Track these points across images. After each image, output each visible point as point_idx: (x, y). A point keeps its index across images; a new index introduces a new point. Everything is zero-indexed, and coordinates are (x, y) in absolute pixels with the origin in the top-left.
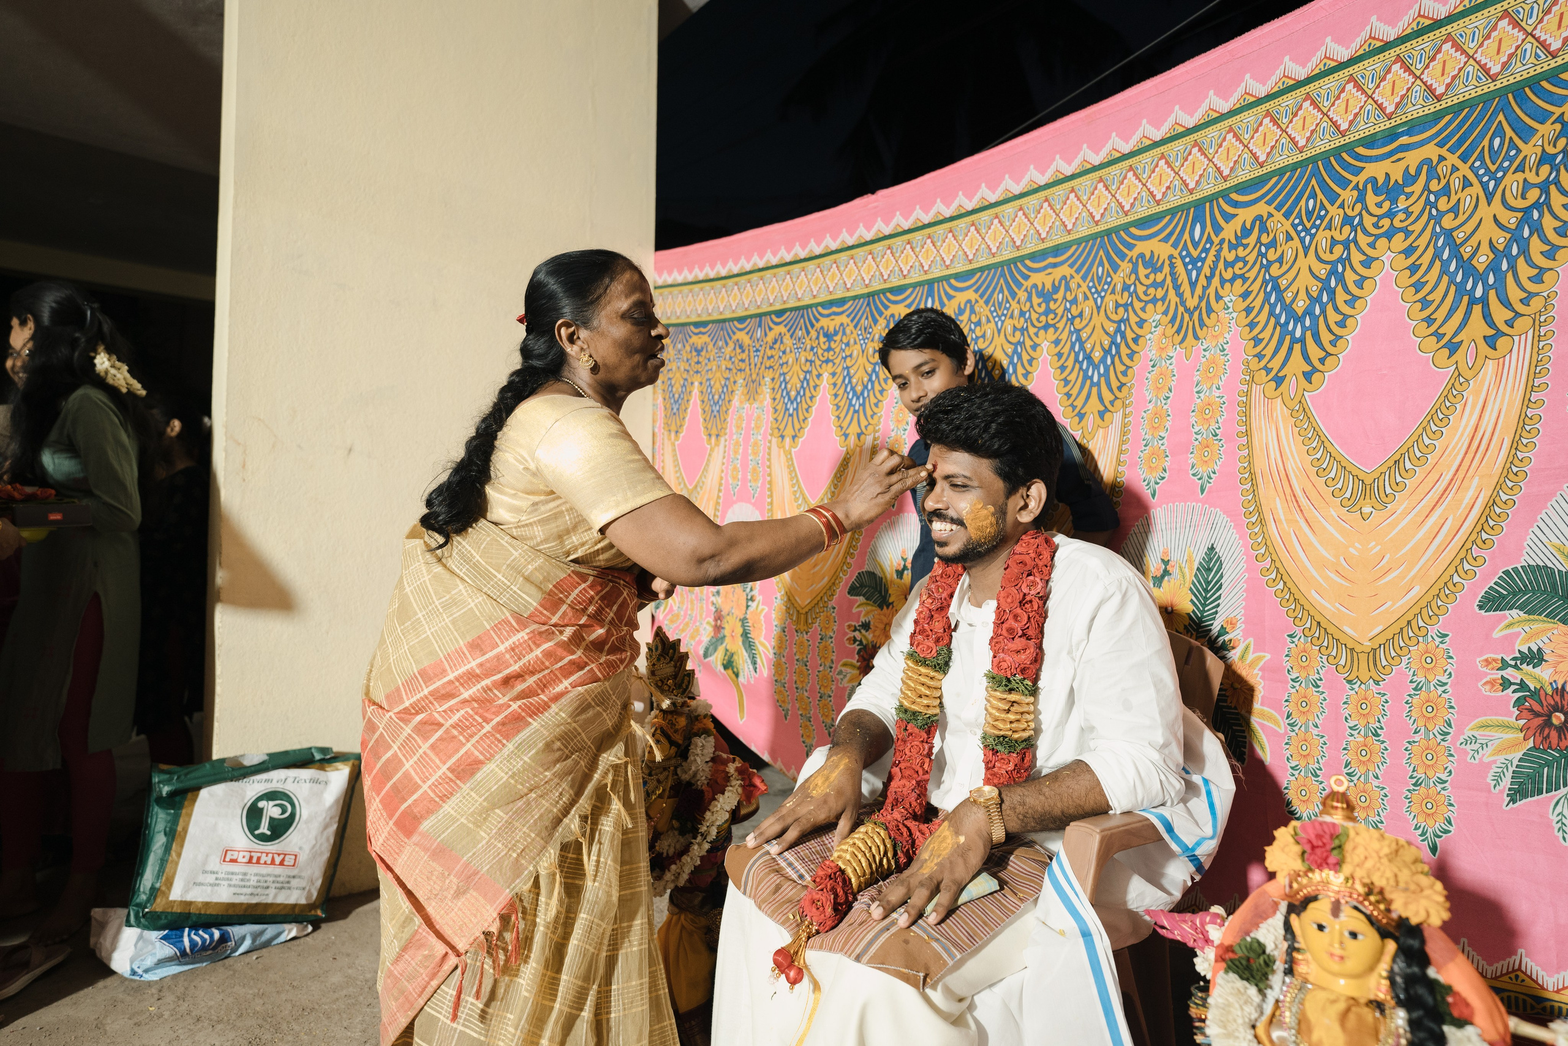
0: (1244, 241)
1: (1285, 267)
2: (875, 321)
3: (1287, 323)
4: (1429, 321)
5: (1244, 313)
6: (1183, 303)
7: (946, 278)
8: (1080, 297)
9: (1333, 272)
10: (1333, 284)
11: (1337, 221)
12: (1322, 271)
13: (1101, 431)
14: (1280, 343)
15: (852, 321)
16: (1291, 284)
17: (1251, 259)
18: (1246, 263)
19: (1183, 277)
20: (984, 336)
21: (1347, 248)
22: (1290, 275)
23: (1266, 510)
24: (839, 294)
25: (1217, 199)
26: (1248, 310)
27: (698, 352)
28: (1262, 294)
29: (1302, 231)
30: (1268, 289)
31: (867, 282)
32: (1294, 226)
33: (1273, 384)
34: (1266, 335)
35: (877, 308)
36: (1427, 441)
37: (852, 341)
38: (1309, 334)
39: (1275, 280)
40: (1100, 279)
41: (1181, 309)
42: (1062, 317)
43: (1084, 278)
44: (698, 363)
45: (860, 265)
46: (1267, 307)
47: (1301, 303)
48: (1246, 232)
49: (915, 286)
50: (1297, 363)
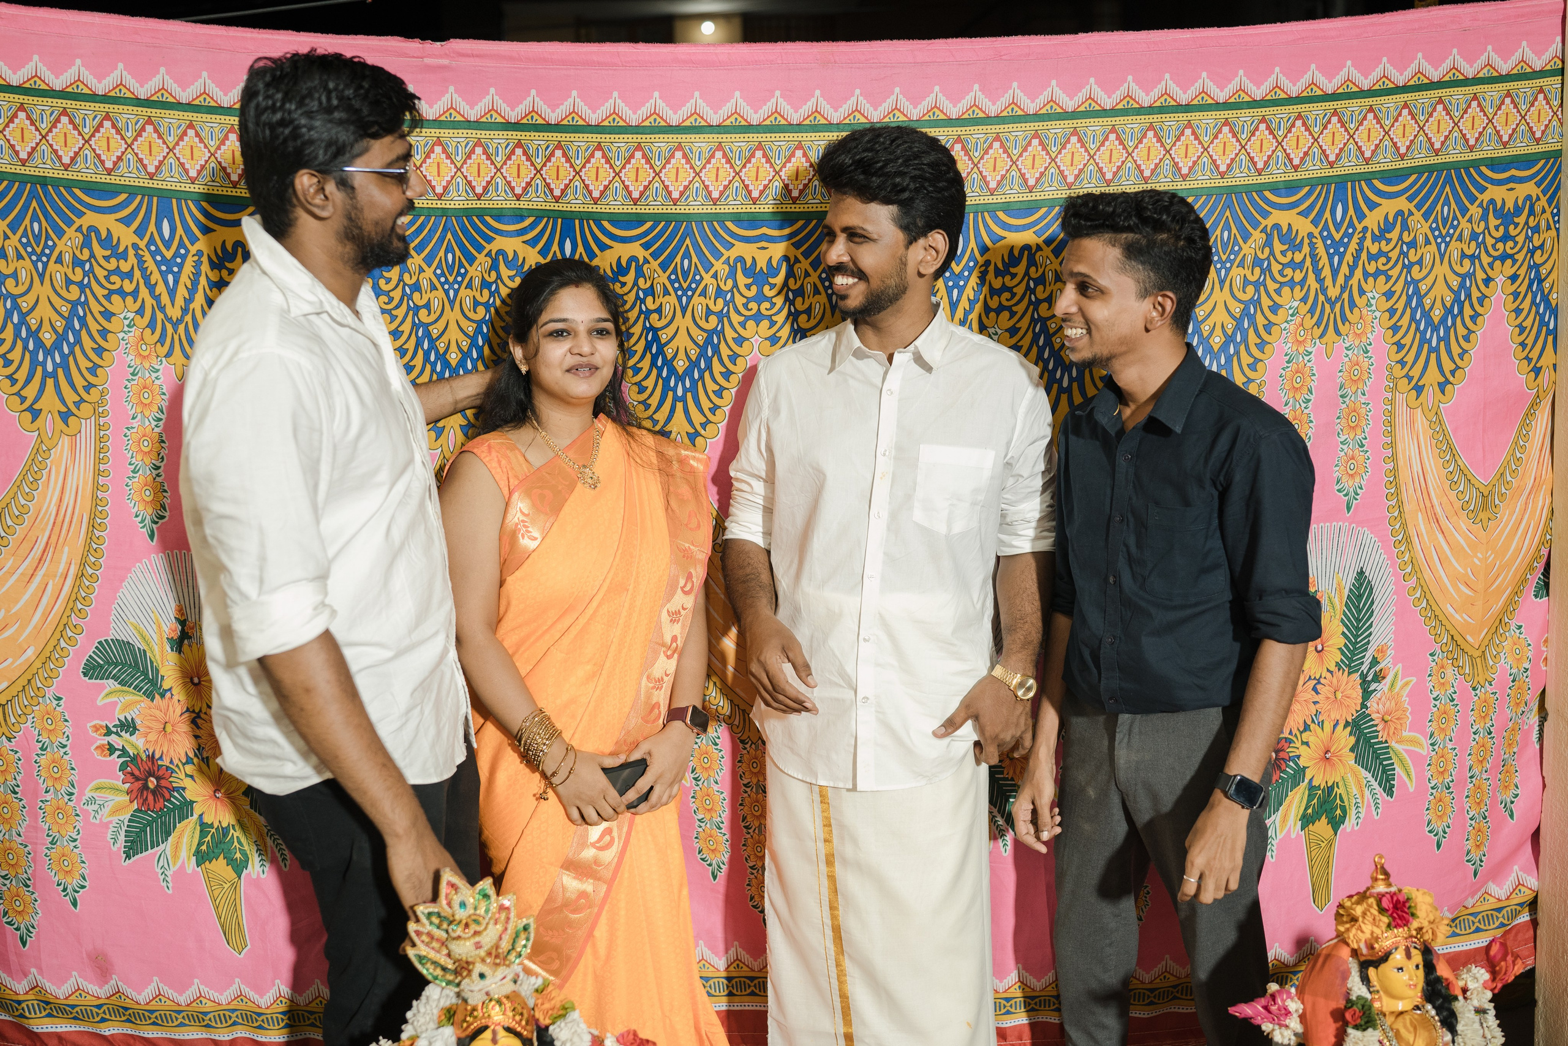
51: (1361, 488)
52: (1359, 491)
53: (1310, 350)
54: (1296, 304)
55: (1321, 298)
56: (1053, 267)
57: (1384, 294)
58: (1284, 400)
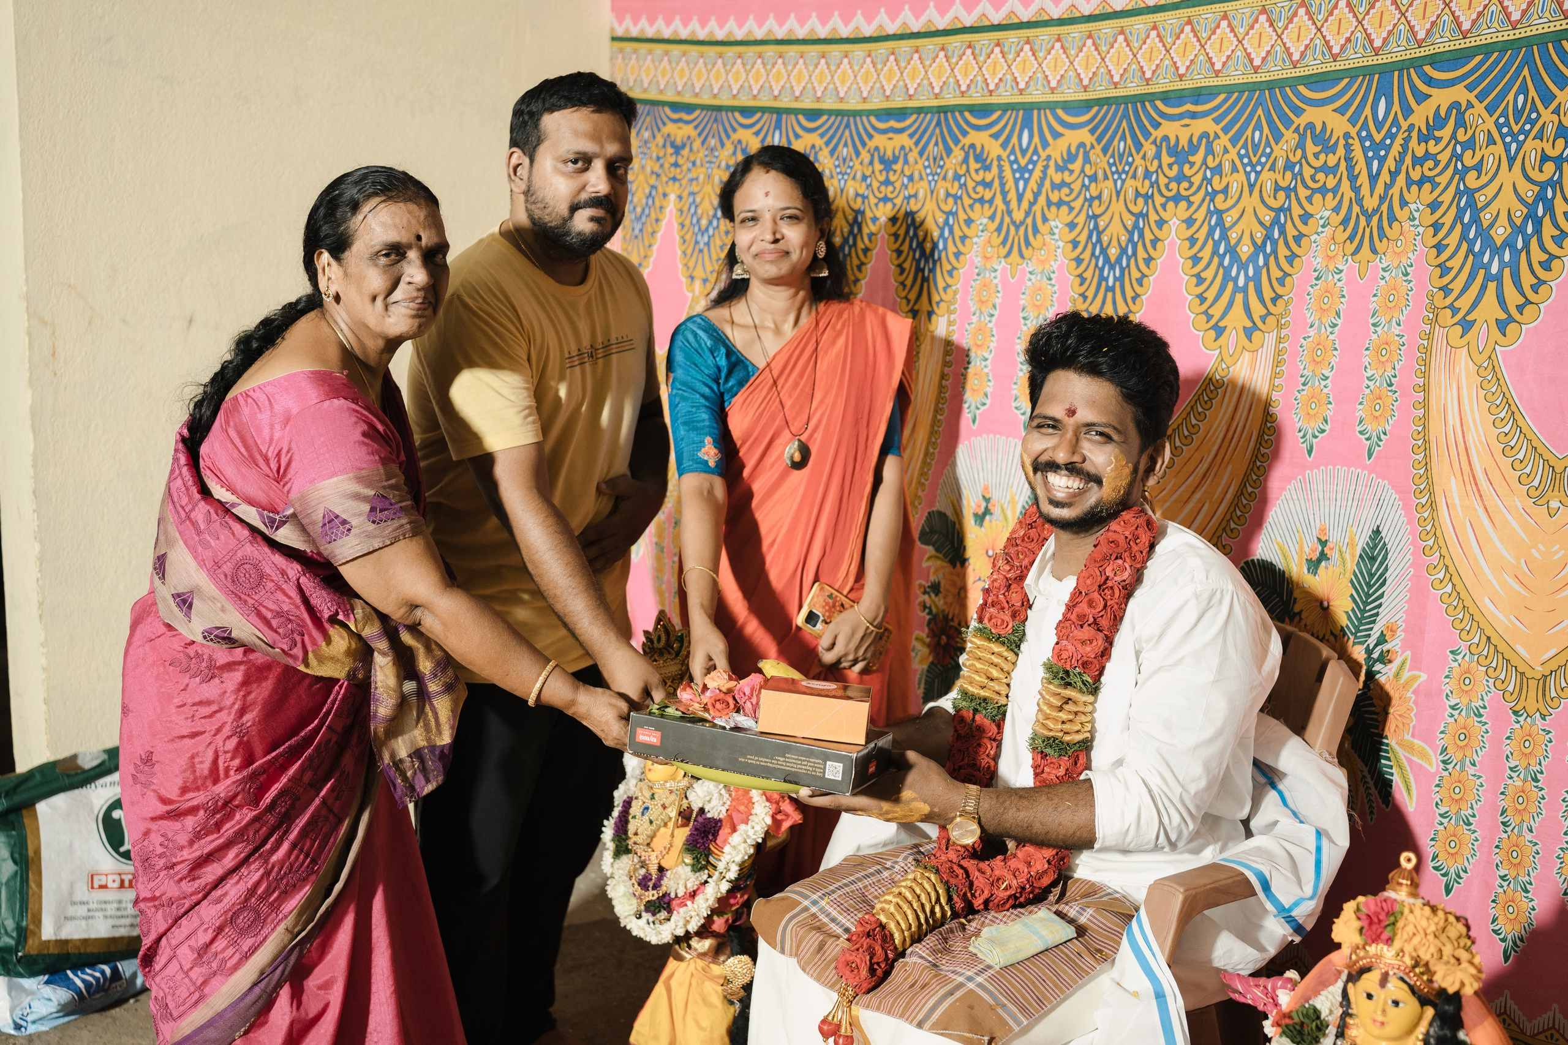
0: (1437, 134)
1: (1484, 179)
2: (949, 151)
3: (1482, 252)
5: (1431, 230)
6: (1360, 201)
7: (1052, 106)
8: (1227, 166)
9: (1541, 197)
10: (1540, 212)
11: (1550, 130)
12: (1529, 192)
13: (1247, 355)
14: (1472, 277)
15: (917, 144)
16: (1489, 204)
17: (1443, 159)
18: (1437, 163)
19: (1361, 166)
20: (1099, 197)
21: (1558, 168)
22: (1490, 192)
23: (1438, 489)
24: (898, 102)
25: (1408, 69)
26: (1436, 227)
27: (678, 149)
28: (1453, 210)
29: (1507, 135)
30: (1462, 204)
31: (937, 90)
32: (1499, 127)
33: (1459, 330)
34: (1455, 263)
35: (950, 130)
37: (916, 175)
38: (1507, 271)
39: (1471, 193)
40: (1256, 147)
41: (1356, 209)
44: (676, 165)
45: (927, 63)
47: (1501, 231)
48: (1440, 121)
49: (1006, 108)
50: (1489, 308)
56: (1485, 127)
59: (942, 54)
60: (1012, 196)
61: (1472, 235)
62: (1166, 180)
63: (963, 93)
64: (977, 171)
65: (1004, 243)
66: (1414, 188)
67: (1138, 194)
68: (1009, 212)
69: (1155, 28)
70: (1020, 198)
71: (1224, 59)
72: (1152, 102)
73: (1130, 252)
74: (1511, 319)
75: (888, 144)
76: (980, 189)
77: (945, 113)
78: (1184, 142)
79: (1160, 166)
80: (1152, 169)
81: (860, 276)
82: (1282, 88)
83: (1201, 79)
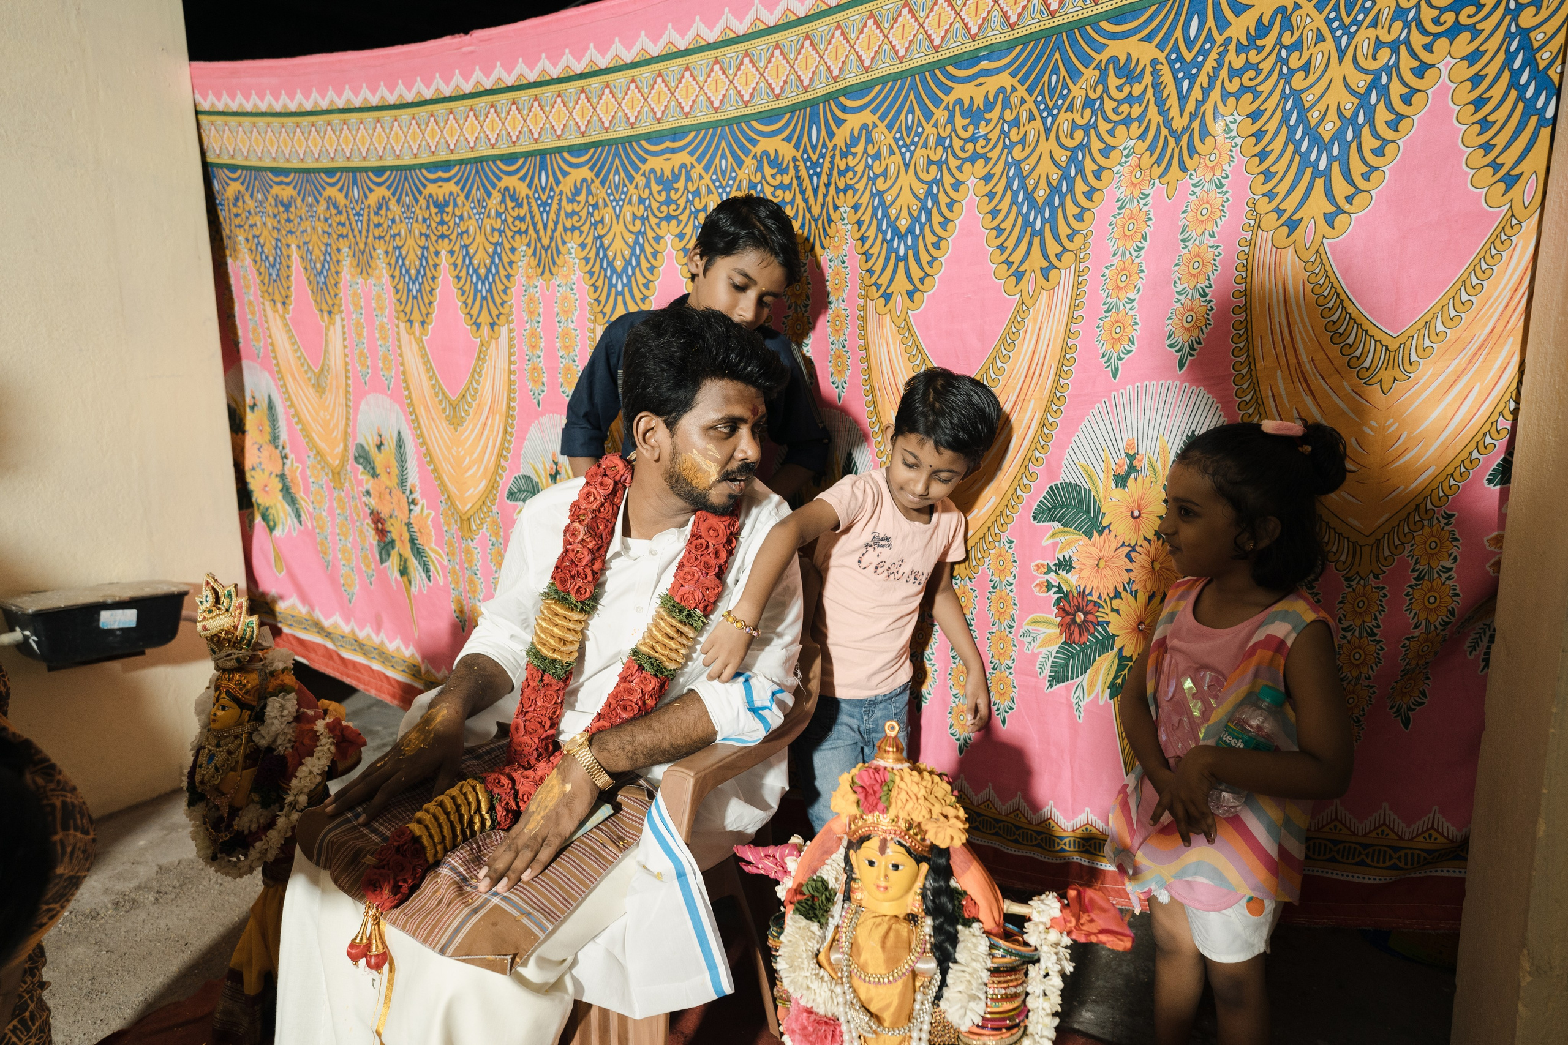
0: (853, 150)
1: (889, 182)
2: (489, 195)
3: (892, 240)
4: (1002, 248)
5: (856, 226)
6: (809, 209)
8: (703, 190)
9: (929, 193)
10: (930, 205)
11: (932, 140)
12: (921, 191)
14: (888, 259)
15: (462, 189)
16: (894, 201)
17: (859, 169)
18: (855, 173)
19: (807, 182)
20: (602, 221)
21: (940, 169)
22: (894, 191)
24: (443, 156)
25: (829, 101)
26: (860, 224)
28: (870, 209)
29: (902, 146)
30: (876, 204)
31: (472, 144)
32: (896, 140)
33: (882, 300)
34: (875, 251)
35: (487, 177)
36: (999, 364)
37: (465, 215)
38: (910, 253)
39: (880, 194)
40: (724, 173)
41: (808, 216)
42: (685, 209)
43: (706, 169)
46: (875, 222)
47: (904, 222)
48: (854, 141)
49: (528, 155)
50: (901, 281)
51: (1199, 343)
52: (1196, 346)
53: (1146, 192)
54: (1131, 143)
55: (1164, 131)
56: (886, 142)
57: (1248, 116)
58: (1112, 250)
59: (471, 114)
60: (540, 226)
61: (884, 227)
62: (658, 205)
63: (493, 146)
64: (513, 208)
65: (539, 264)
66: (841, 195)
67: (635, 217)
68: (540, 239)
69: (633, 81)
70: (545, 226)
71: (691, 103)
72: (638, 142)
73: (634, 263)
74: (916, 290)
75: (440, 191)
76: (517, 223)
77: (481, 162)
78: (668, 173)
79: (651, 194)
80: (645, 196)
81: (432, 299)
82: (738, 124)
83: (674, 121)
